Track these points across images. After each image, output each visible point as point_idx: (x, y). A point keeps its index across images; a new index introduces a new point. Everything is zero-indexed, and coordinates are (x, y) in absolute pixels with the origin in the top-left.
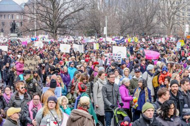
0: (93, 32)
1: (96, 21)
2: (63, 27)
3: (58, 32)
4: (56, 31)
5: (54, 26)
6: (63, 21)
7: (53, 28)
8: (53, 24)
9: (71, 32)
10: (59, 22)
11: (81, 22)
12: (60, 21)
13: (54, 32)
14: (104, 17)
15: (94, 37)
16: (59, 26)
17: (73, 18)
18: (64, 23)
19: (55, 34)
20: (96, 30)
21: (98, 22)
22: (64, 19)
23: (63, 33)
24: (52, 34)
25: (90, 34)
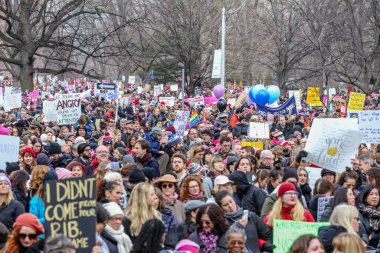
1: (184, 27)
2: (60, 44)
3: (39, 63)
4: (31, 60)
5: (26, 37)
6: (58, 20)
7: (18, 49)
8: (21, 32)
9: (91, 64)
10: (45, 25)
11: (127, 29)
12: (48, 19)
13: (26, 60)
15: (174, 88)
16: (44, 41)
17: (98, 12)
18: (65, 31)
19: (27, 70)
20: (183, 58)
22: (61, 13)
23: (57, 68)
24: (16, 68)
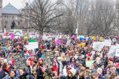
0: (68, 31)
1: (71, 24)
2: (48, 27)
3: (44, 30)
4: (43, 30)
5: (42, 26)
6: (48, 22)
7: (40, 28)
8: (41, 25)
9: (53, 30)
10: (45, 23)
11: (60, 24)
12: (46, 22)
13: (42, 30)
14: (76, 22)
15: (68, 35)
16: (45, 26)
17: (55, 21)
18: (49, 24)
19: (42, 32)
20: (70, 30)
21: (72, 24)
22: (48, 21)
23: (47, 31)
24: (40, 31)
25: (67, 33)
